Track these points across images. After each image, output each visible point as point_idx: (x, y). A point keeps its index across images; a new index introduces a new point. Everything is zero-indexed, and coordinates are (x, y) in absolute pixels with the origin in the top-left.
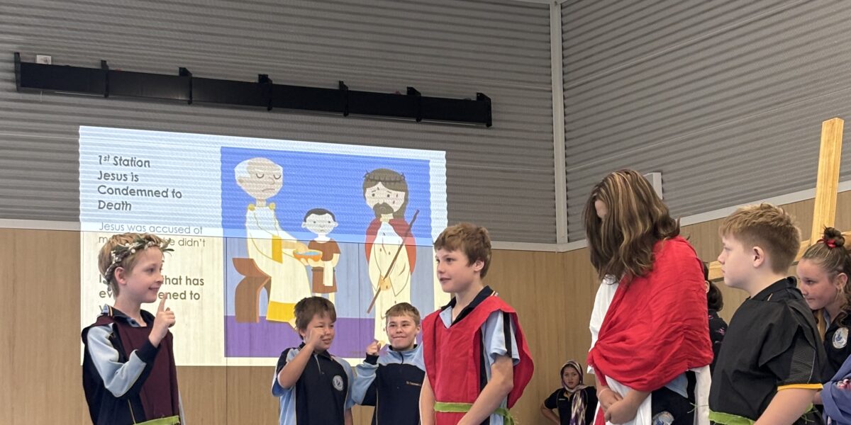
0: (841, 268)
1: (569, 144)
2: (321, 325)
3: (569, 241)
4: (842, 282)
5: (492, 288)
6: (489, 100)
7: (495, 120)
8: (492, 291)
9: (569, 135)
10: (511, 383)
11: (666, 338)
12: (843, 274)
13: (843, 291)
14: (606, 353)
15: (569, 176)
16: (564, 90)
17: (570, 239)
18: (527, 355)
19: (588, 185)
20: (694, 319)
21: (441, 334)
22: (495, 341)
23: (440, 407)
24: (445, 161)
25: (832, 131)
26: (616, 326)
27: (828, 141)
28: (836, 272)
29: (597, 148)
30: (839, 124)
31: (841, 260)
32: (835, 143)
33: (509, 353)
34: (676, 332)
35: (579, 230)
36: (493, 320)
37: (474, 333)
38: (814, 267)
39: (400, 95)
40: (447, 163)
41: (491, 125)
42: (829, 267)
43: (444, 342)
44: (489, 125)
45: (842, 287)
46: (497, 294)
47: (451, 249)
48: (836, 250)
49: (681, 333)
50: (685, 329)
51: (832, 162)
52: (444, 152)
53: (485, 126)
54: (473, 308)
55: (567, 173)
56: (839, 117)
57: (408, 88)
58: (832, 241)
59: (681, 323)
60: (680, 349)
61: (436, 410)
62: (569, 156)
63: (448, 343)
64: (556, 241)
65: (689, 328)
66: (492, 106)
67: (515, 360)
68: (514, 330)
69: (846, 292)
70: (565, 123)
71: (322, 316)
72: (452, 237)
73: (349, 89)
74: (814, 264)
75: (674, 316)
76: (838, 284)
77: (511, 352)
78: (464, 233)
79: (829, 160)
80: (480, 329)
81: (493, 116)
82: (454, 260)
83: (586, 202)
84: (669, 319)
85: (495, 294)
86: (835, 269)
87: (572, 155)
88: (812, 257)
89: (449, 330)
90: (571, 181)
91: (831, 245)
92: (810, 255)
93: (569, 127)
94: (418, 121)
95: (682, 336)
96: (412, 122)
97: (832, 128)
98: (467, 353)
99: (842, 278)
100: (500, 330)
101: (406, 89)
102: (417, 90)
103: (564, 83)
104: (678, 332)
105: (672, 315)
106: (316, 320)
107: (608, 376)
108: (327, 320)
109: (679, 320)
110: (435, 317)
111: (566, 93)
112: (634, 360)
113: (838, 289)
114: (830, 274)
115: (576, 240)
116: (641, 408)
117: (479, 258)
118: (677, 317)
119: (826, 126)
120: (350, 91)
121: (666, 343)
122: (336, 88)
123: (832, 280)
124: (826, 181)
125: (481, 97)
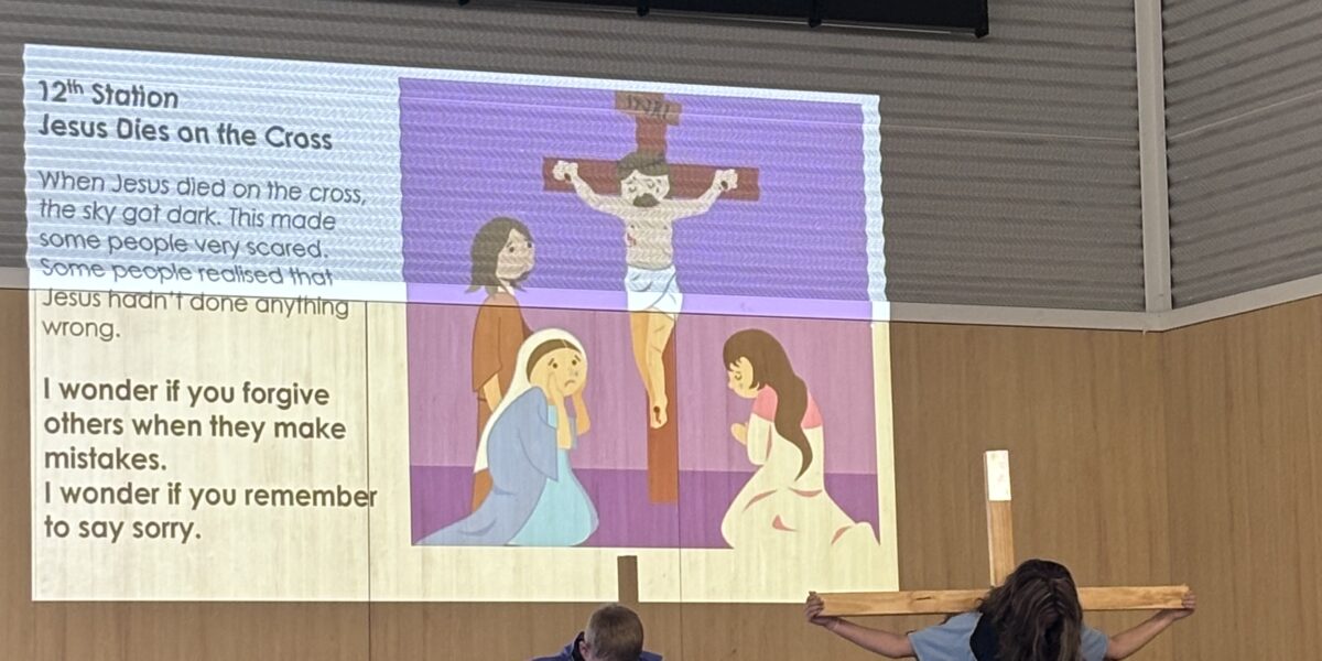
3: (1174, 305)
7: (996, 21)
9: (1173, 55)
15: (1172, 150)
17: (1178, 300)
24: (879, 118)
29: (1237, 84)
35: (1200, 280)
40: (882, 122)
41: (986, 32)
44: (982, 32)
52: (877, 98)
55: (1168, 145)
62: (1173, 104)
64: (1144, 306)
70: (1164, 27)
81: (992, 12)
87: (1180, 102)
90: (1179, 163)
93: (1172, 36)
94: (814, 24)
96: (798, 27)
115: (1191, 303)
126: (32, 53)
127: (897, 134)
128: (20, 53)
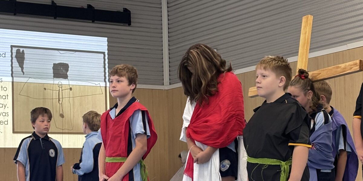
0: (309, 88)
1: (170, 35)
2: (42, 120)
3: (170, 84)
4: (310, 95)
5: (136, 98)
6: (130, 11)
7: (133, 22)
8: (136, 99)
9: (170, 30)
10: (146, 148)
11: (228, 119)
12: (310, 91)
13: (311, 100)
14: (195, 129)
15: (170, 51)
16: (168, 7)
18: (154, 132)
19: (180, 56)
20: (240, 110)
21: (109, 122)
22: (138, 127)
23: (108, 160)
24: (107, 43)
25: (307, 21)
26: (200, 116)
27: (305, 26)
28: (307, 91)
29: (184, 37)
30: (311, 18)
31: (309, 84)
32: (308, 27)
33: (145, 133)
34: (232, 117)
35: (175, 79)
36: (136, 115)
37: (126, 121)
38: (297, 90)
39: (84, 8)
40: (108, 44)
41: (131, 24)
42: (303, 89)
43: (111, 126)
44: (129, 24)
45: (310, 97)
46: (139, 100)
47: (121, 76)
48: (306, 80)
49: (234, 117)
50: (236, 116)
51: (307, 37)
52: (107, 38)
53: (127, 25)
54: (126, 109)
55: (169, 50)
56: (311, 15)
57: (88, 5)
58: (304, 75)
59: (234, 112)
60: (234, 126)
61: (106, 161)
62: (170, 41)
63: (113, 127)
64: (163, 84)
65: (238, 115)
66: (131, 15)
67: (148, 136)
68: (147, 119)
69: (312, 100)
70: (168, 24)
71: (43, 116)
72: (121, 70)
73: (57, 5)
74: (296, 88)
75: (231, 109)
76: (309, 96)
77: (146, 132)
78: (127, 69)
79: (305, 36)
80: (129, 119)
81: (132, 20)
82: (121, 81)
83: (179, 64)
84: (229, 110)
85: (138, 101)
86: (306, 89)
87: (172, 41)
88: (294, 85)
89: (113, 120)
90: (171, 54)
91: (303, 78)
92: (294, 84)
93: (170, 26)
94: (93, 22)
95: (235, 118)
96: (90, 22)
97: (307, 20)
98: (121, 133)
99: (310, 93)
100: (140, 121)
101: (87, 5)
102: (93, 6)
103: (168, 4)
104: (233, 117)
105: (230, 108)
106: (40, 118)
107: (196, 141)
108: (46, 118)
109: (233, 111)
110: (107, 113)
111: (169, 9)
112: (211, 130)
113: (309, 99)
114: (304, 92)
115: (173, 84)
116: (213, 155)
117: (133, 83)
118: (233, 109)
119: (304, 19)
120: (57, 6)
121: (228, 122)
122: (50, 4)
123: (305, 95)
124: (304, 46)
125: (126, 10)
127: (111, 46)
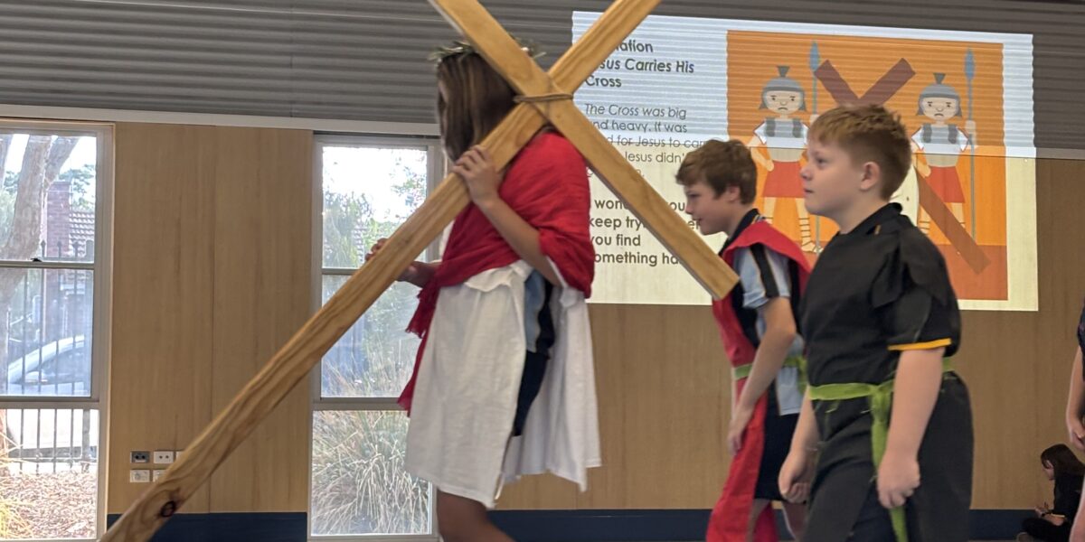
24: (1032, 47)
40: (1034, 49)
52: (1031, 36)
126: (576, 15)
127: (1043, 56)
128: (571, 15)
